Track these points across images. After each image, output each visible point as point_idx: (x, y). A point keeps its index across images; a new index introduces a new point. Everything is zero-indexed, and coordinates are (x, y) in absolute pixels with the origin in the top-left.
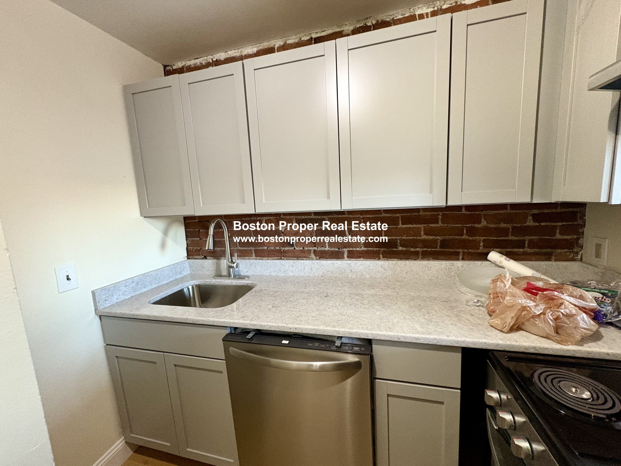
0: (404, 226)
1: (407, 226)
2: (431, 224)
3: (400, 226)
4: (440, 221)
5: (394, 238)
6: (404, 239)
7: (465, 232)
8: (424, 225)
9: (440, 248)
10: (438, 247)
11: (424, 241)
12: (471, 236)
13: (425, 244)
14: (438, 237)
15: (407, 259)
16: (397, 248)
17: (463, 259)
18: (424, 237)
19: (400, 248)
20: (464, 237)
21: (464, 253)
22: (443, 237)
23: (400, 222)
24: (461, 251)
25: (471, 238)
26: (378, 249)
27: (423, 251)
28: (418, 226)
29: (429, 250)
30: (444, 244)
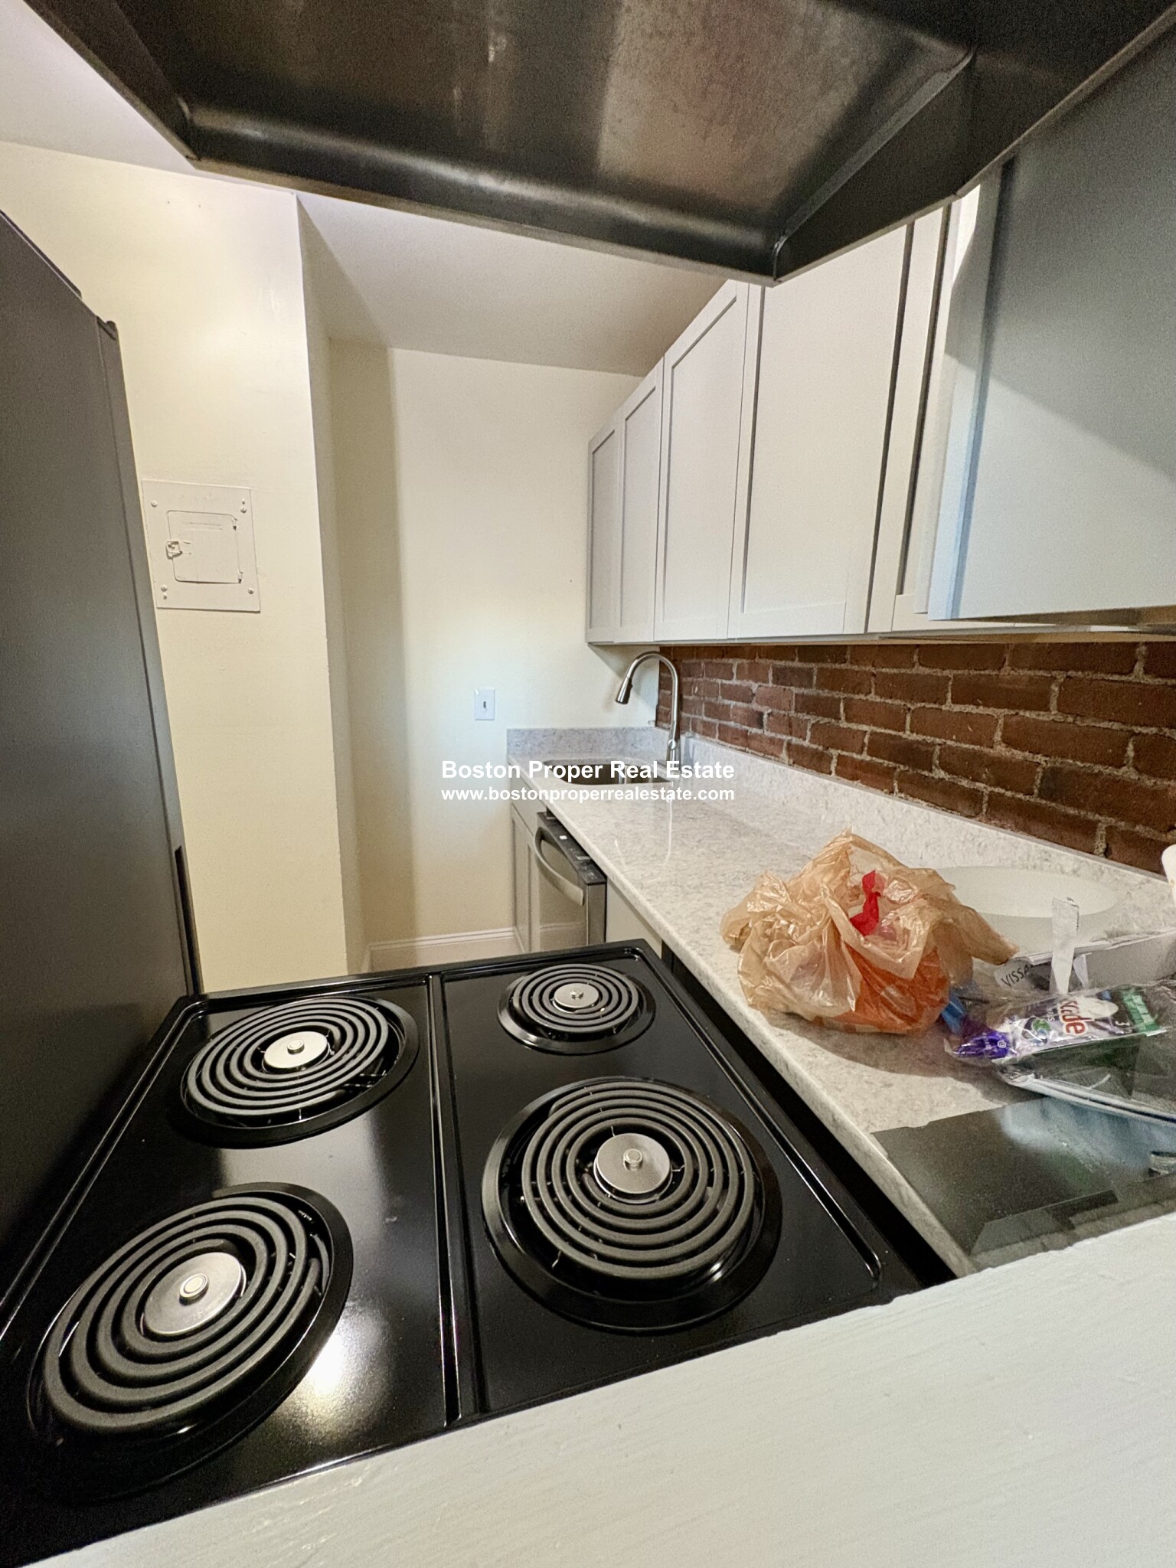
0: (957, 708)
1: (970, 708)
2: (1026, 709)
3: (948, 706)
4: (1053, 703)
5: (929, 739)
6: (950, 747)
7: (1130, 752)
8: (1006, 711)
10: (1035, 791)
11: (996, 763)
12: (1152, 774)
13: (1002, 772)
14: (1040, 758)
15: (951, 808)
16: (931, 771)
17: (1107, 854)
18: (1001, 750)
19: (940, 774)
20: (1128, 773)
21: (1110, 829)
22: (1058, 762)
23: (949, 695)
24: (1104, 821)
25: (1149, 782)
26: (892, 764)
27: (991, 795)
28: (990, 711)
29: (1009, 794)
30: (1056, 785)
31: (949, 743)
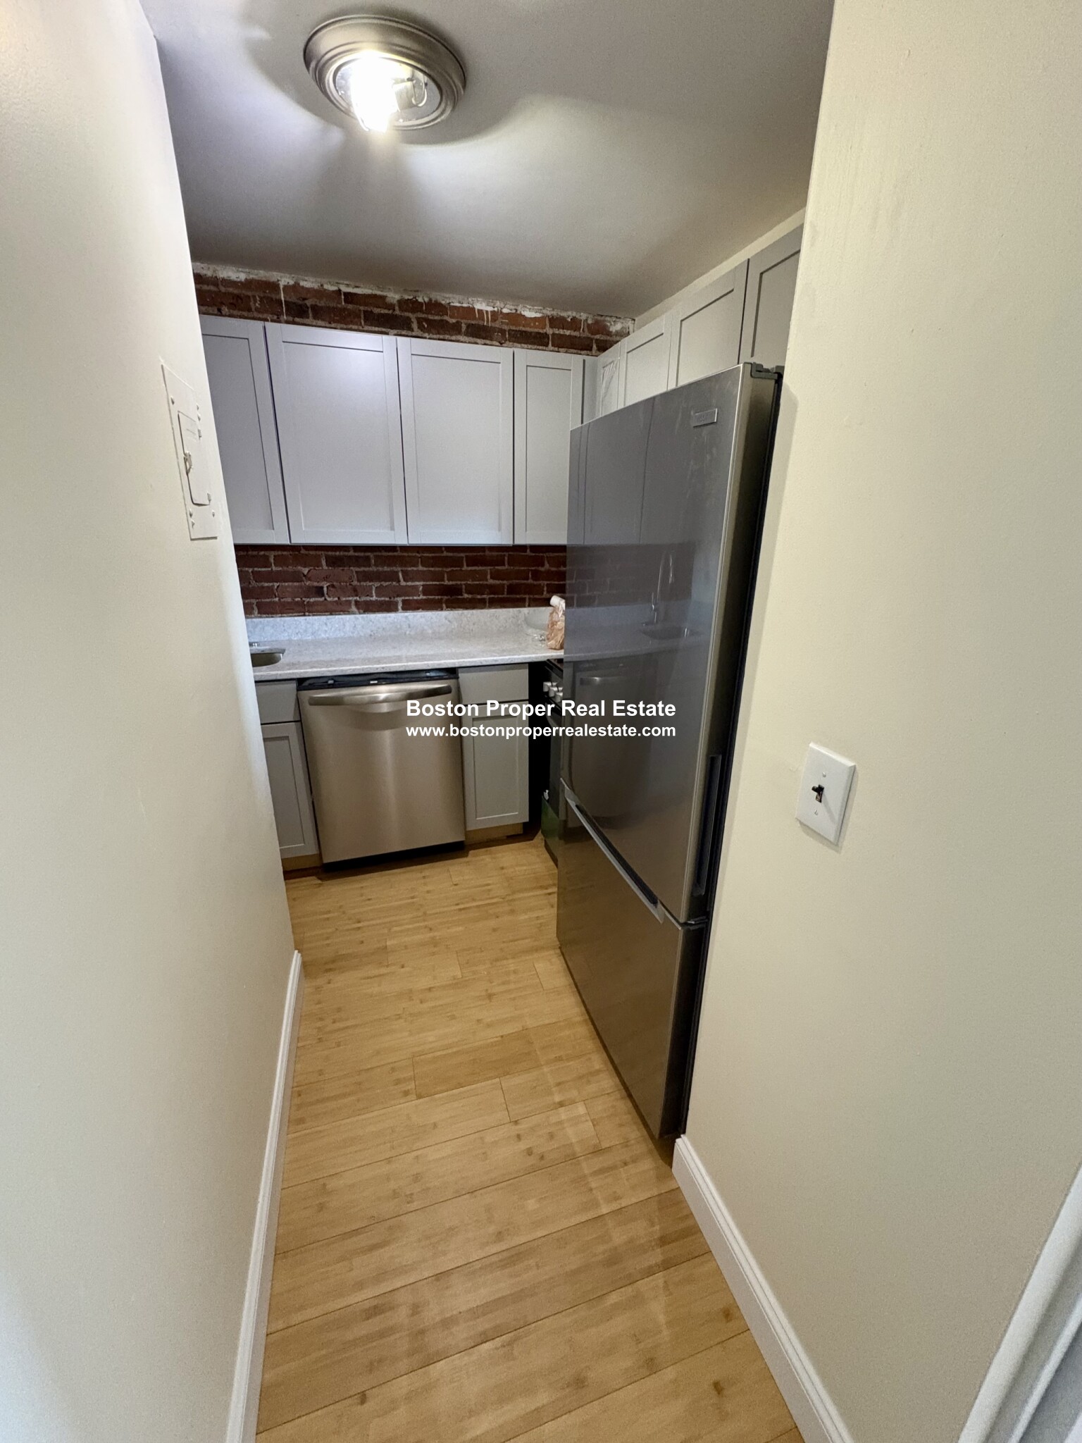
0: (470, 568)
1: (473, 568)
2: (498, 565)
3: (465, 568)
4: (506, 563)
5: (459, 583)
6: (470, 584)
7: (530, 576)
8: (489, 568)
9: (507, 594)
10: (506, 593)
11: (491, 587)
12: (536, 580)
13: (493, 589)
14: (505, 582)
15: (474, 608)
16: (462, 595)
17: (529, 606)
18: (491, 582)
19: (466, 596)
20: (530, 581)
21: (529, 599)
22: (511, 582)
23: (465, 564)
24: (527, 596)
25: (535, 583)
26: (440, 597)
27: (489, 598)
28: (484, 568)
29: (496, 596)
30: (512, 589)
31: (469, 582)
